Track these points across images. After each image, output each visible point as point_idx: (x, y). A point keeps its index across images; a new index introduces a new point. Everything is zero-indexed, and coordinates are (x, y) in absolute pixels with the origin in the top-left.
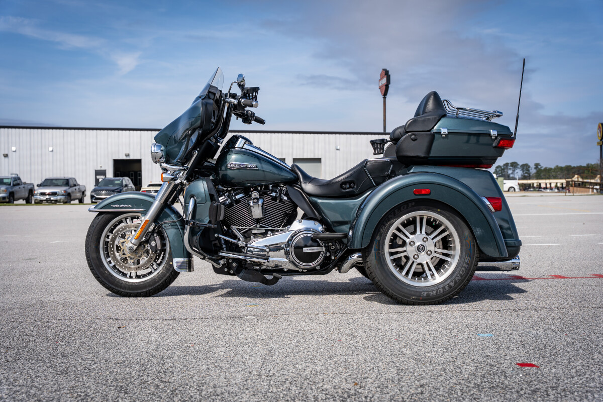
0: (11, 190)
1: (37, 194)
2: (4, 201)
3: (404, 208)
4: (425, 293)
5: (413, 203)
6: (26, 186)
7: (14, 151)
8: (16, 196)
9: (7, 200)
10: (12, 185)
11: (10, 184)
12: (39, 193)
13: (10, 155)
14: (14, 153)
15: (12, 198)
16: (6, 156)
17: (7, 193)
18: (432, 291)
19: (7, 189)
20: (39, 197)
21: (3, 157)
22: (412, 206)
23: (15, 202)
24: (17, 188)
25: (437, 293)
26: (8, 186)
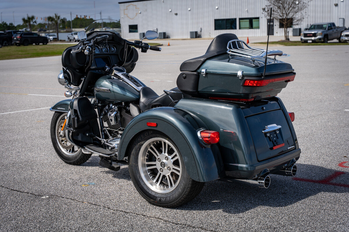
0: (326, 33)
1: (343, 36)
2: (320, 41)
3: (146, 134)
4: (159, 198)
5: (152, 132)
6: (339, 29)
7: (342, 1)
8: (329, 37)
9: (322, 40)
10: (327, 29)
11: (326, 29)
12: (345, 34)
13: (339, 5)
14: (342, 3)
15: (326, 39)
16: (336, 5)
17: (322, 36)
18: (163, 198)
19: (323, 32)
20: (344, 38)
21: (334, 6)
22: (152, 134)
23: (329, 42)
24: (331, 31)
25: (165, 200)
26: (324, 30)
